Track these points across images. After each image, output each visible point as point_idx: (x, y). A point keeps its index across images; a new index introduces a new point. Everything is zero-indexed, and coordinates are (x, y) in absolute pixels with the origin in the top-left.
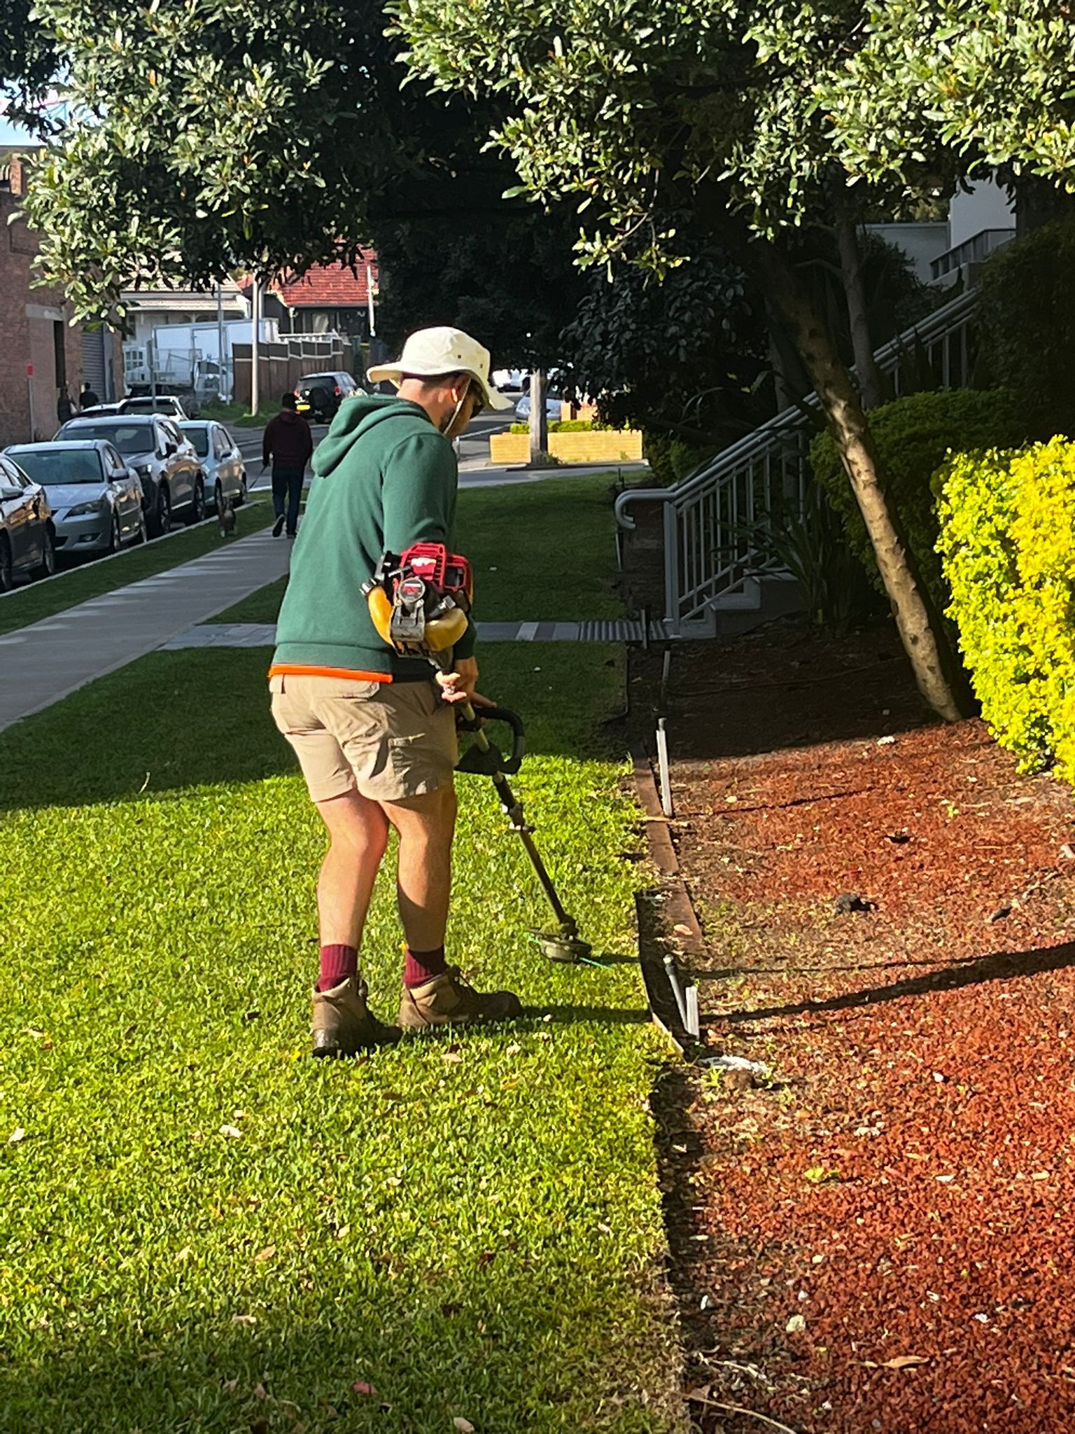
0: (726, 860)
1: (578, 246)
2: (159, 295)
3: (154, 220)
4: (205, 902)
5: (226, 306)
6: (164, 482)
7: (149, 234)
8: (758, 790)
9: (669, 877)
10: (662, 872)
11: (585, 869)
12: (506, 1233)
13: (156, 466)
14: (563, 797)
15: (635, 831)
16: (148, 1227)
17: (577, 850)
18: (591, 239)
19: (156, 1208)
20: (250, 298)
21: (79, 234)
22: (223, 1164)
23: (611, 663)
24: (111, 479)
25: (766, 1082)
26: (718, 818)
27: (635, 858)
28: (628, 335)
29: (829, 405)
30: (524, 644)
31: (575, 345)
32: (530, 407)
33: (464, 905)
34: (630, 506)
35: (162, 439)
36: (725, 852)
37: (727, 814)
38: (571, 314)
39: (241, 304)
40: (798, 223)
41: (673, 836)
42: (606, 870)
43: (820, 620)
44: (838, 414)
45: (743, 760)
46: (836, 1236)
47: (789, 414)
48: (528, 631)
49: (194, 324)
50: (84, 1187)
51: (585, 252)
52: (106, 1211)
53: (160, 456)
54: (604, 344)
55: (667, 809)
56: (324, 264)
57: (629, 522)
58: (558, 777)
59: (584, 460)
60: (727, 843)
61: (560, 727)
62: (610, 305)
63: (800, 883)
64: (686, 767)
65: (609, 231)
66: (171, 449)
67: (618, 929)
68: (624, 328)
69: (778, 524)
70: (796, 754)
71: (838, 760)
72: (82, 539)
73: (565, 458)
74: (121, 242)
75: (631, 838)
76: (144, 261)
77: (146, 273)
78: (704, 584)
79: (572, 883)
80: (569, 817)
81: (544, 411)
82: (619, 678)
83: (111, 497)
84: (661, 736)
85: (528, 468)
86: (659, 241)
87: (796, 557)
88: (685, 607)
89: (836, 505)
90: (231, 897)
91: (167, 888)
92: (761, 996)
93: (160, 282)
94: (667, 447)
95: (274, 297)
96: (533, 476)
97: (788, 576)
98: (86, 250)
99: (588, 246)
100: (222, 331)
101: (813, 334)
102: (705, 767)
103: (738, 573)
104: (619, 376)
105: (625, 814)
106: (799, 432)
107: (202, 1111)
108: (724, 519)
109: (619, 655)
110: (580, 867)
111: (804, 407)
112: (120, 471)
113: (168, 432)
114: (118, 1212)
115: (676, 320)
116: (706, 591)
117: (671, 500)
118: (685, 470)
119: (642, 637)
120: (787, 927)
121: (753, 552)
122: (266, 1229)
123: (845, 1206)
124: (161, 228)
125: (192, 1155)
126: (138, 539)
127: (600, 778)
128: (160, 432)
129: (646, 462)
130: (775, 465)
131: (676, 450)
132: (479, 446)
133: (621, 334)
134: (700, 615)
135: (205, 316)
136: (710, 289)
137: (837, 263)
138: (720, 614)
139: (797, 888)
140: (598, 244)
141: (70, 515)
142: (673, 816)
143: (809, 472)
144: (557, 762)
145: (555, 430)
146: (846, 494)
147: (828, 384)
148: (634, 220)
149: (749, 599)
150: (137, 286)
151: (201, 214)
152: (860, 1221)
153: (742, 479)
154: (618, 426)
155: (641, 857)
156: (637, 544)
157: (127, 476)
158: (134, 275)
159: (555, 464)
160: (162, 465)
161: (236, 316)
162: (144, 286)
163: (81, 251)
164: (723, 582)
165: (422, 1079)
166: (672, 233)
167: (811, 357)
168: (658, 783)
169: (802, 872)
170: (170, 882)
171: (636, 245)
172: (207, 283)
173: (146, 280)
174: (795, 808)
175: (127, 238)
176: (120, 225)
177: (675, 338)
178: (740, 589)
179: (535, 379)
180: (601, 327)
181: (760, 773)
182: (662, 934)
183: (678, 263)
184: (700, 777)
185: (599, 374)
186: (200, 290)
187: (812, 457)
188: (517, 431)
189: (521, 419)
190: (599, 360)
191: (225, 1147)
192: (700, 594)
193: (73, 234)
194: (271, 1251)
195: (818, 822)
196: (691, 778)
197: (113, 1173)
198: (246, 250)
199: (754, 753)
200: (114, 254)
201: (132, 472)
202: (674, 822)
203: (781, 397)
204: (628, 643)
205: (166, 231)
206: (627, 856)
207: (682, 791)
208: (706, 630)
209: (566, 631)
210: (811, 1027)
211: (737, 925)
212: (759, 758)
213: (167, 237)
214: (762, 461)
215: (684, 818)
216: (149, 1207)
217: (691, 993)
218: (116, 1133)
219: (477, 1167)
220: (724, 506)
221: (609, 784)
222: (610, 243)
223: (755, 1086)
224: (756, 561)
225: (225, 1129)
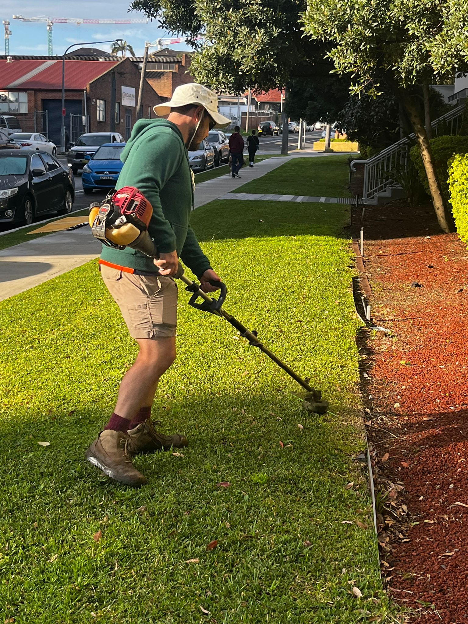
0: (379, 270)
1: (350, 88)
2: (226, 97)
3: (227, 74)
4: (229, 272)
5: (241, 101)
6: (220, 151)
7: (225, 78)
8: (388, 250)
9: (362, 273)
10: (360, 272)
11: (338, 270)
12: (314, 373)
13: (219, 146)
14: (332, 248)
15: (352, 260)
16: (212, 363)
17: (336, 264)
18: (354, 85)
19: (214, 358)
20: (247, 99)
21: (205, 78)
22: (234, 347)
23: (346, 210)
24: (206, 149)
25: (389, 335)
26: (377, 257)
27: (352, 267)
28: (359, 114)
29: (418, 137)
30: (321, 203)
31: (343, 116)
32: (326, 134)
33: (303, 278)
34: (355, 165)
35: (221, 139)
36: (378, 267)
37: (380, 256)
38: (343, 107)
39: (245, 100)
40: (413, 83)
41: (364, 262)
42: (344, 270)
43: (409, 201)
44: (421, 141)
45: (384, 241)
46: (409, 381)
47: (404, 140)
48: (323, 200)
49: (231, 106)
50: (195, 351)
51: (352, 90)
52: (200, 358)
53: (220, 143)
54: (352, 117)
55: (362, 254)
56: (273, 89)
57: (354, 170)
58: (330, 242)
59: (340, 151)
60: (379, 265)
61: (331, 228)
62: (354, 105)
63: (401, 277)
64: (368, 242)
65: (359, 84)
66: (223, 142)
67: (347, 287)
68: (358, 112)
69: (398, 172)
70: (400, 240)
71: (413, 242)
72: (196, 166)
73: (335, 150)
74: (217, 80)
75: (352, 261)
76: (223, 86)
77: (223, 90)
78: (375, 189)
79: (334, 274)
80: (334, 254)
81: (330, 135)
82: (349, 214)
83: (205, 154)
84: (362, 232)
85: (324, 152)
86: (375, 87)
87: (403, 182)
88: (369, 195)
89: (417, 167)
90: (236, 271)
91: (219, 268)
92: (388, 310)
93: (227, 93)
94: (366, 148)
95: (254, 99)
96: (325, 155)
97: (400, 188)
98: (207, 82)
99: (354, 88)
100: (239, 108)
101: (415, 116)
102: (373, 242)
103: (385, 186)
104: (355, 126)
105: (350, 254)
106: (406, 146)
107: (228, 332)
108: (383, 169)
109: (349, 208)
110: (336, 269)
111: (409, 138)
112: (208, 147)
113: (223, 137)
114: (204, 358)
115: (374, 111)
116: (376, 191)
117: (367, 164)
118: (371, 155)
119: (356, 203)
120: (396, 290)
121: (390, 180)
122: (245, 366)
123: (412, 372)
124: (228, 77)
125: (225, 344)
126: (212, 167)
127: (343, 244)
128: (220, 136)
129: (359, 152)
130: (399, 154)
131: (368, 149)
132: (310, 145)
133: (357, 114)
134: (373, 198)
135: (234, 104)
136: (384, 102)
137: (422, 96)
138: (380, 198)
139: (400, 279)
140: (356, 87)
141: (194, 159)
142: (364, 256)
143: (409, 157)
144: (330, 238)
145: (333, 141)
146: (420, 165)
147: (419, 132)
148: (368, 80)
149: (388, 194)
150: (221, 94)
151: (240, 73)
152: (416, 377)
153: (388, 159)
154: (352, 141)
155: (354, 267)
156: (355, 176)
157: (210, 149)
158: (220, 90)
159: (332, 151)
160: (220, 146)
161: (243, 104)
162: (223, 94)
163: (205, 82)
164: (381, 188)
165: (290, 327)
166: (378, 85)
167: (414, 123)
168: (360, 246)
169: (401, 275)
170: (220, 266)
171: (367, 88)
172: (239, 93)
173: (223, 92)
174: (400, 256)
175: (218, 79)
176: (217, 75)
177: (373, 116)
178: (385, 191)
179: (328, 126)
180: (351, 112)
181: (390, 245)
182: (360, 290)
183: (380, 94)
184: (372, 245)
185: (350, 125)
186: (237, 96)
187: (411, 153)
188: (322, 141)
189: (323, 138)
190: (350, 122)
191: (234, 342)
192: (374, 191)
193: (203, 78)
194: (246, 373)
195: (406, 260)
196: (369, 245)
197: (203, 347)
198: (251, 84)
199: (388, 239)
200: (215, 84)
201: (212, 148)
202: (364, 258)
203: (402, 135)
204: (352, 205)
205: (230, 78)
206: (350, 267)
207: (367, 249)
208: (375, 202)
209: (333, 200)
210: (403, 320)
211: (381, 289)
212: (389, 240)
213: (230, 80)
214: (395, 154)
215: (367, 257)
216: (212, 357)
217: (369, 307)
218: (204, 336)
219: (306, 353)
220: (383, 166)
221: (345, 245)
222: (360, 87)
223: (386, 336)
224: (391, 183)
225: (234, 337)
